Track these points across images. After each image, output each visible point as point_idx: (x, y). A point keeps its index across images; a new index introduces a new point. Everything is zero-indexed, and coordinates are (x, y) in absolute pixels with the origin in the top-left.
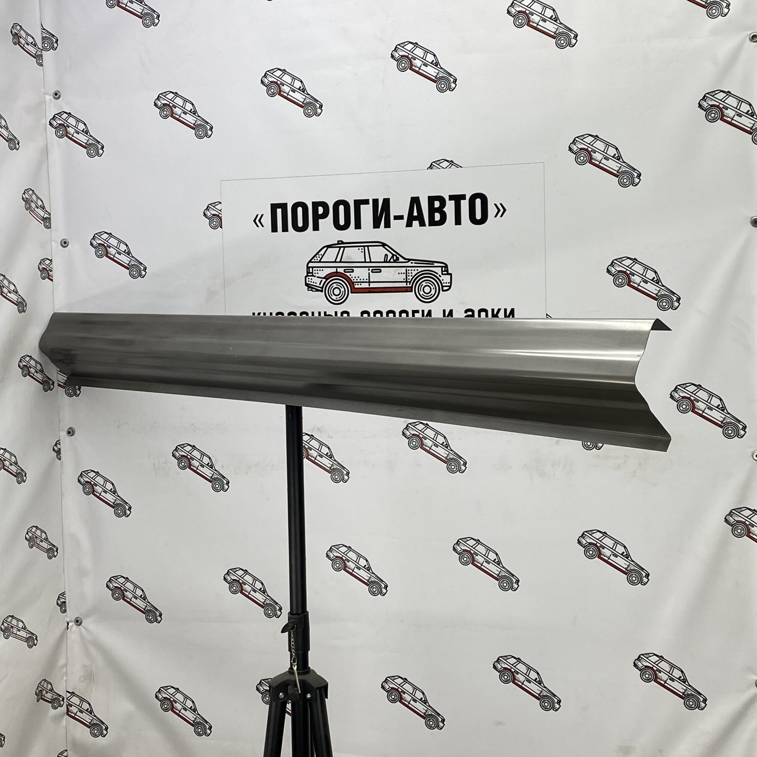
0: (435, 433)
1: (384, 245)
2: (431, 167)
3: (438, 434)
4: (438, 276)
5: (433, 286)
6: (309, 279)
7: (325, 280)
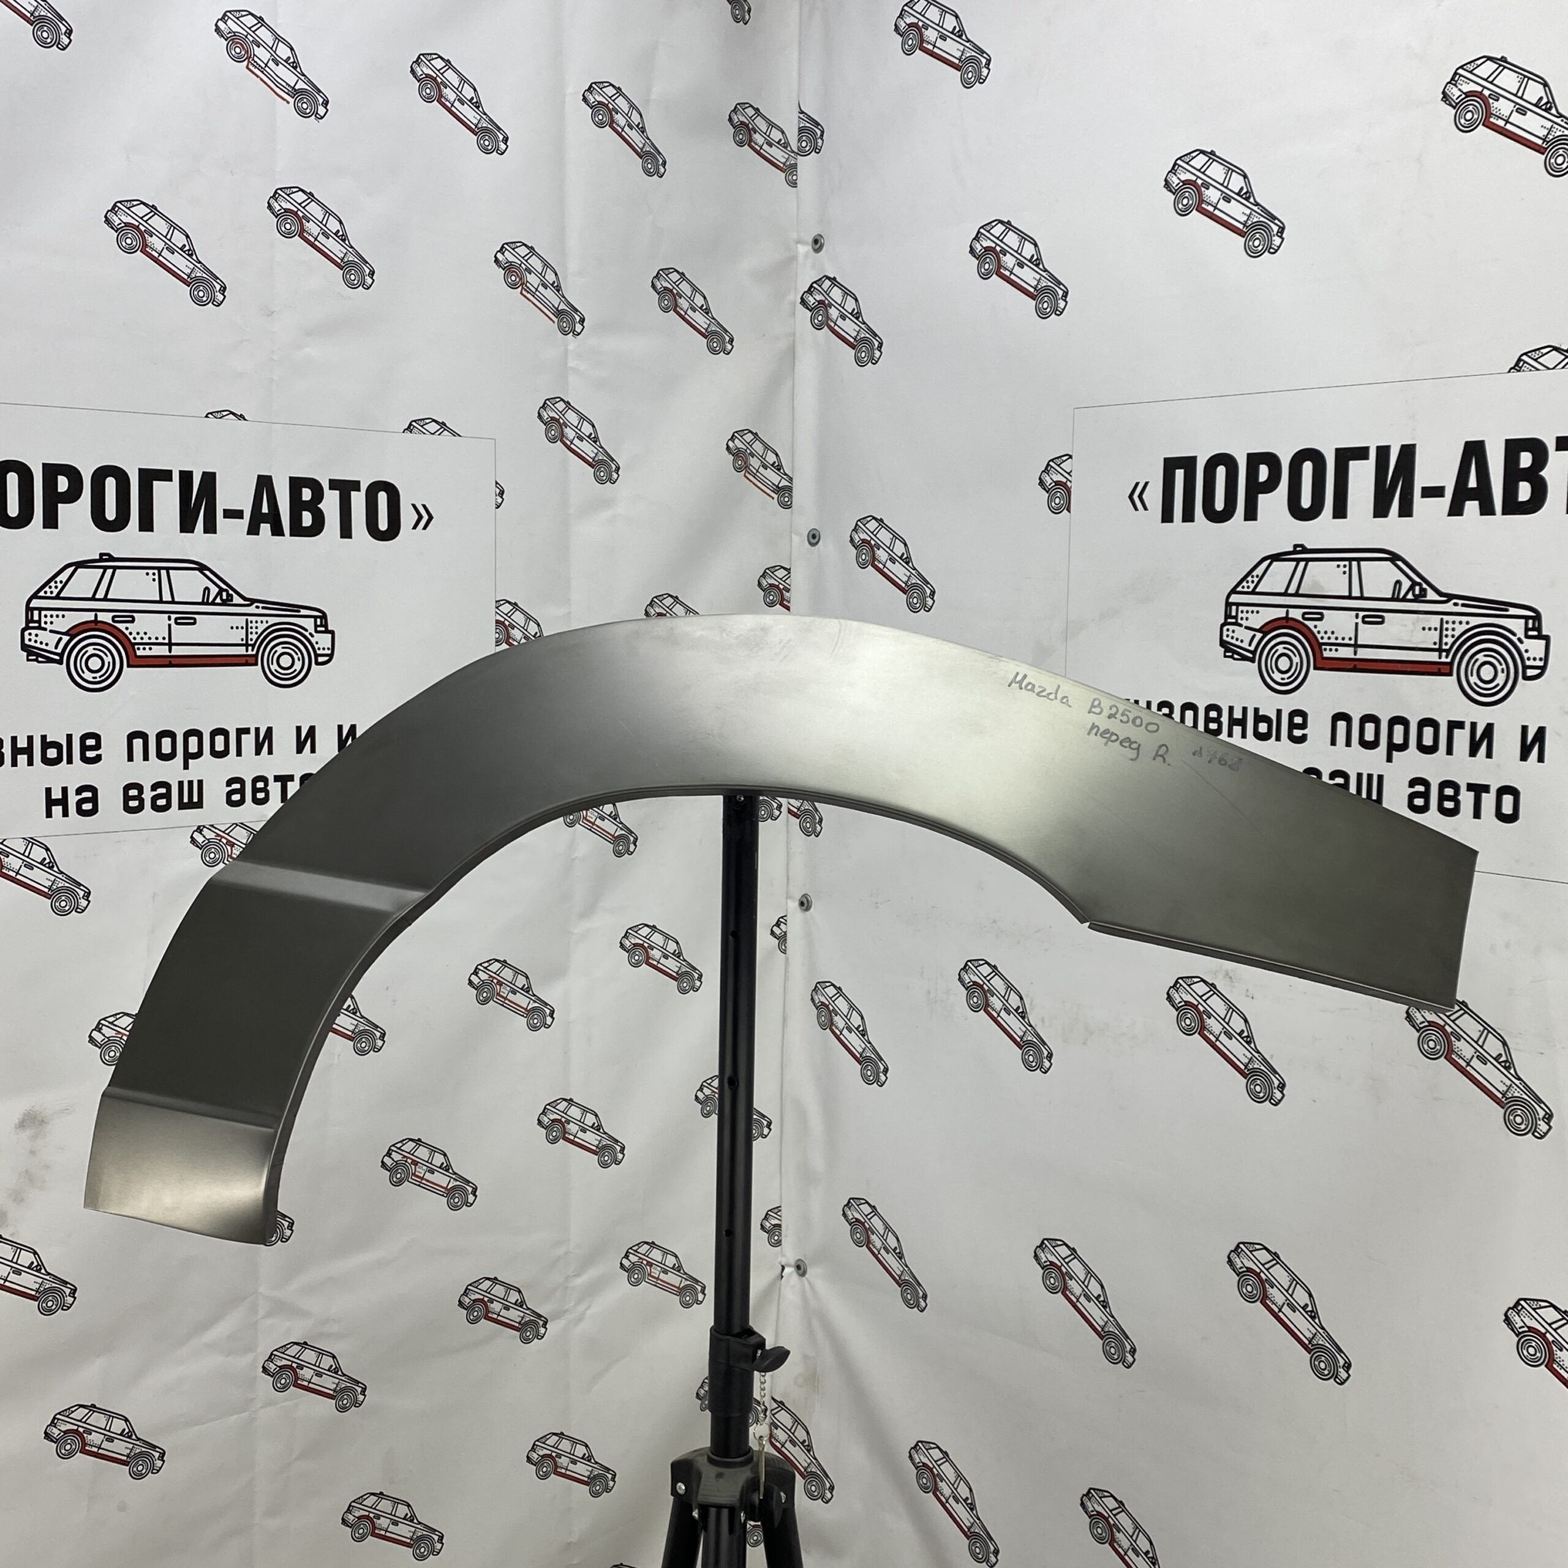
0: (1482, 1028)
1: (1394, 558)
2: (1517, 367)
3: (1489, 1032)
4: (1514, 639)
5: (1501, 664)
6: (1228, 630)
7: (1261, 635)
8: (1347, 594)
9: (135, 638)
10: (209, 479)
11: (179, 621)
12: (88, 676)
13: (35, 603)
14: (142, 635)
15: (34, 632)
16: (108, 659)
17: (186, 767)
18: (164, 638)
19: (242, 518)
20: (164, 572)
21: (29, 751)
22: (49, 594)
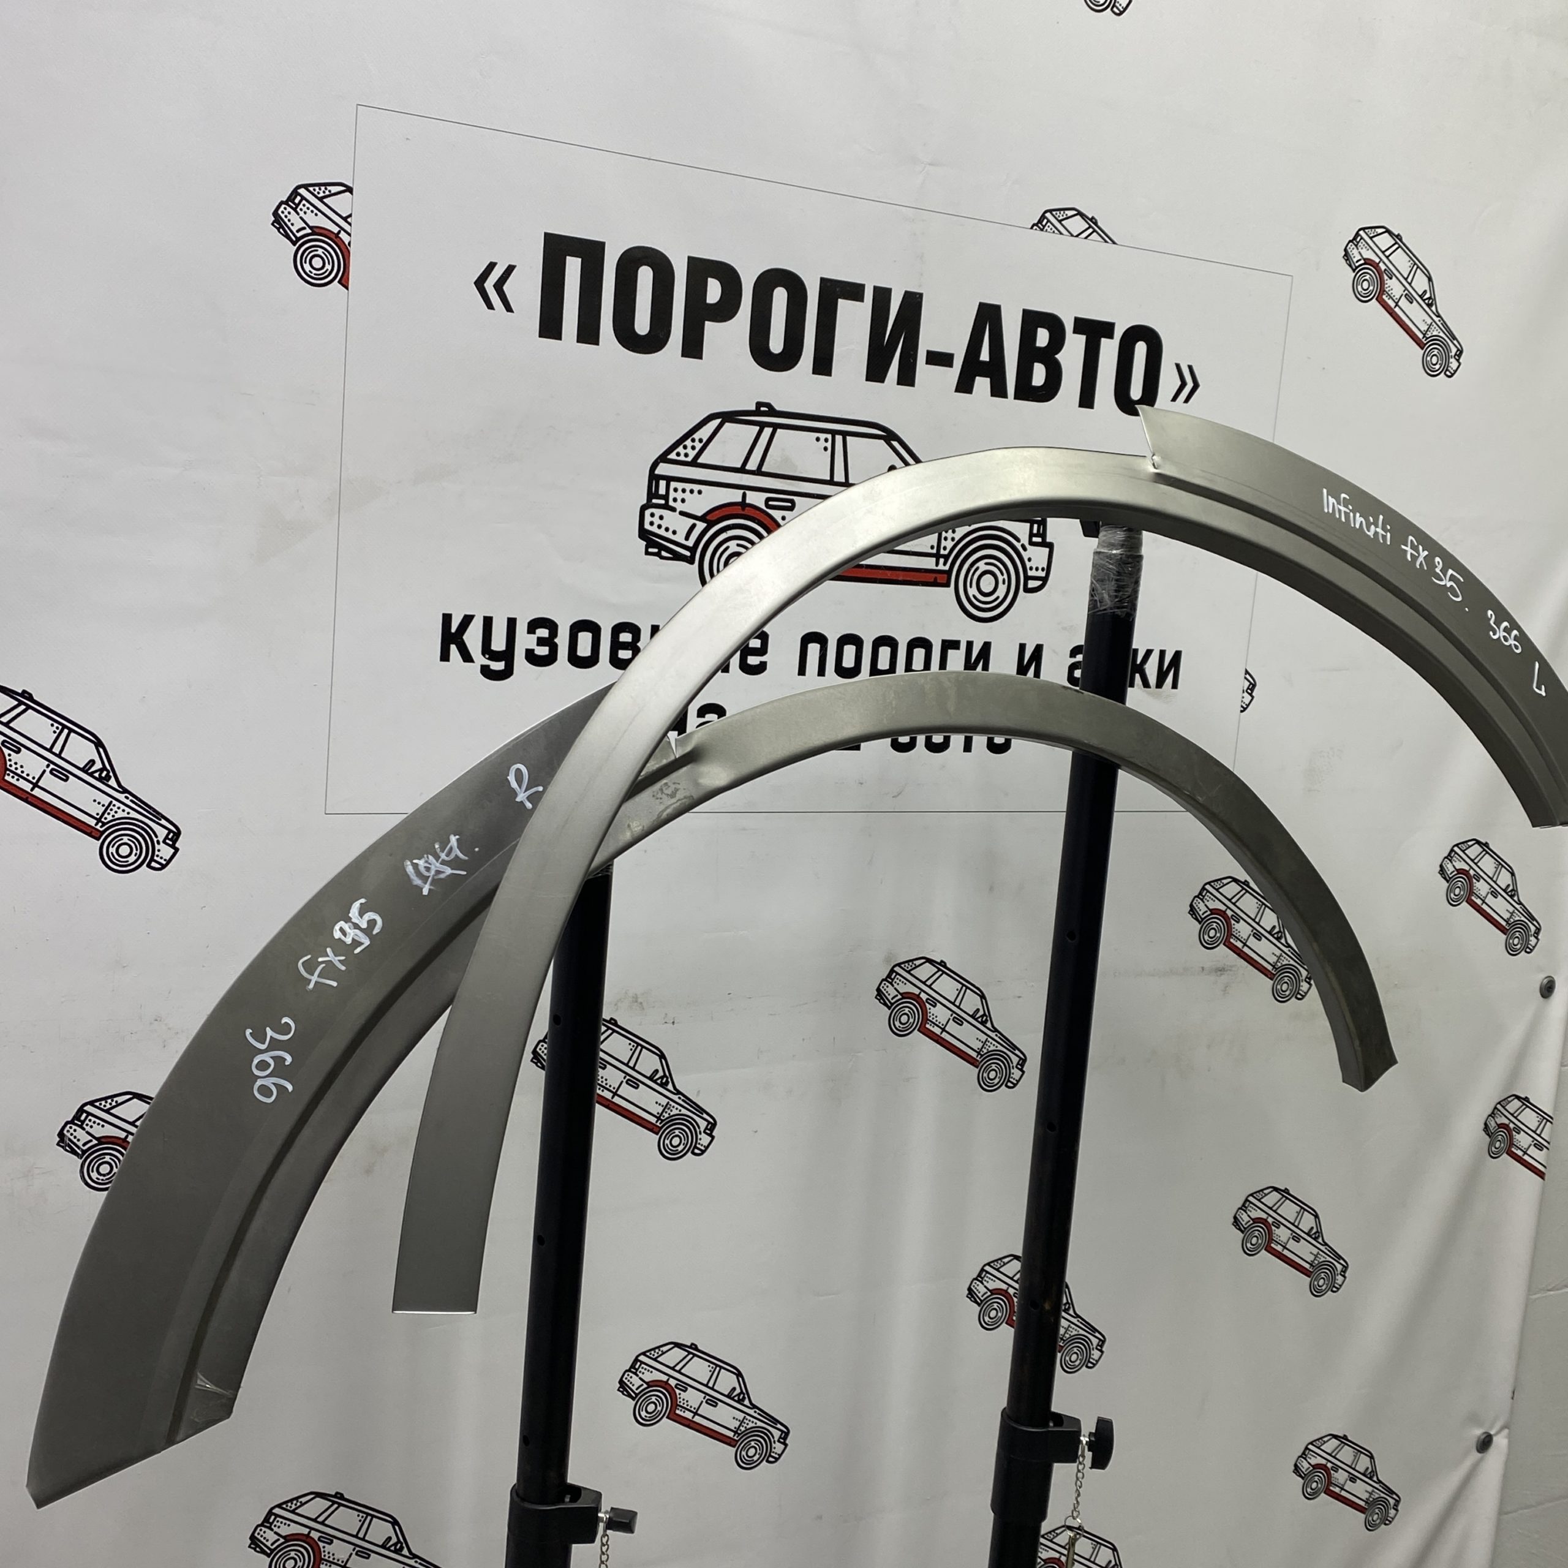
0: (960, 986)
1: (889, 436)
2: (1040, 224)
3: (967, 988)
4: (1018, 545)
5: (1002, 574)
6: (652, 515)
7: (705, 525)
8: (829, 479)
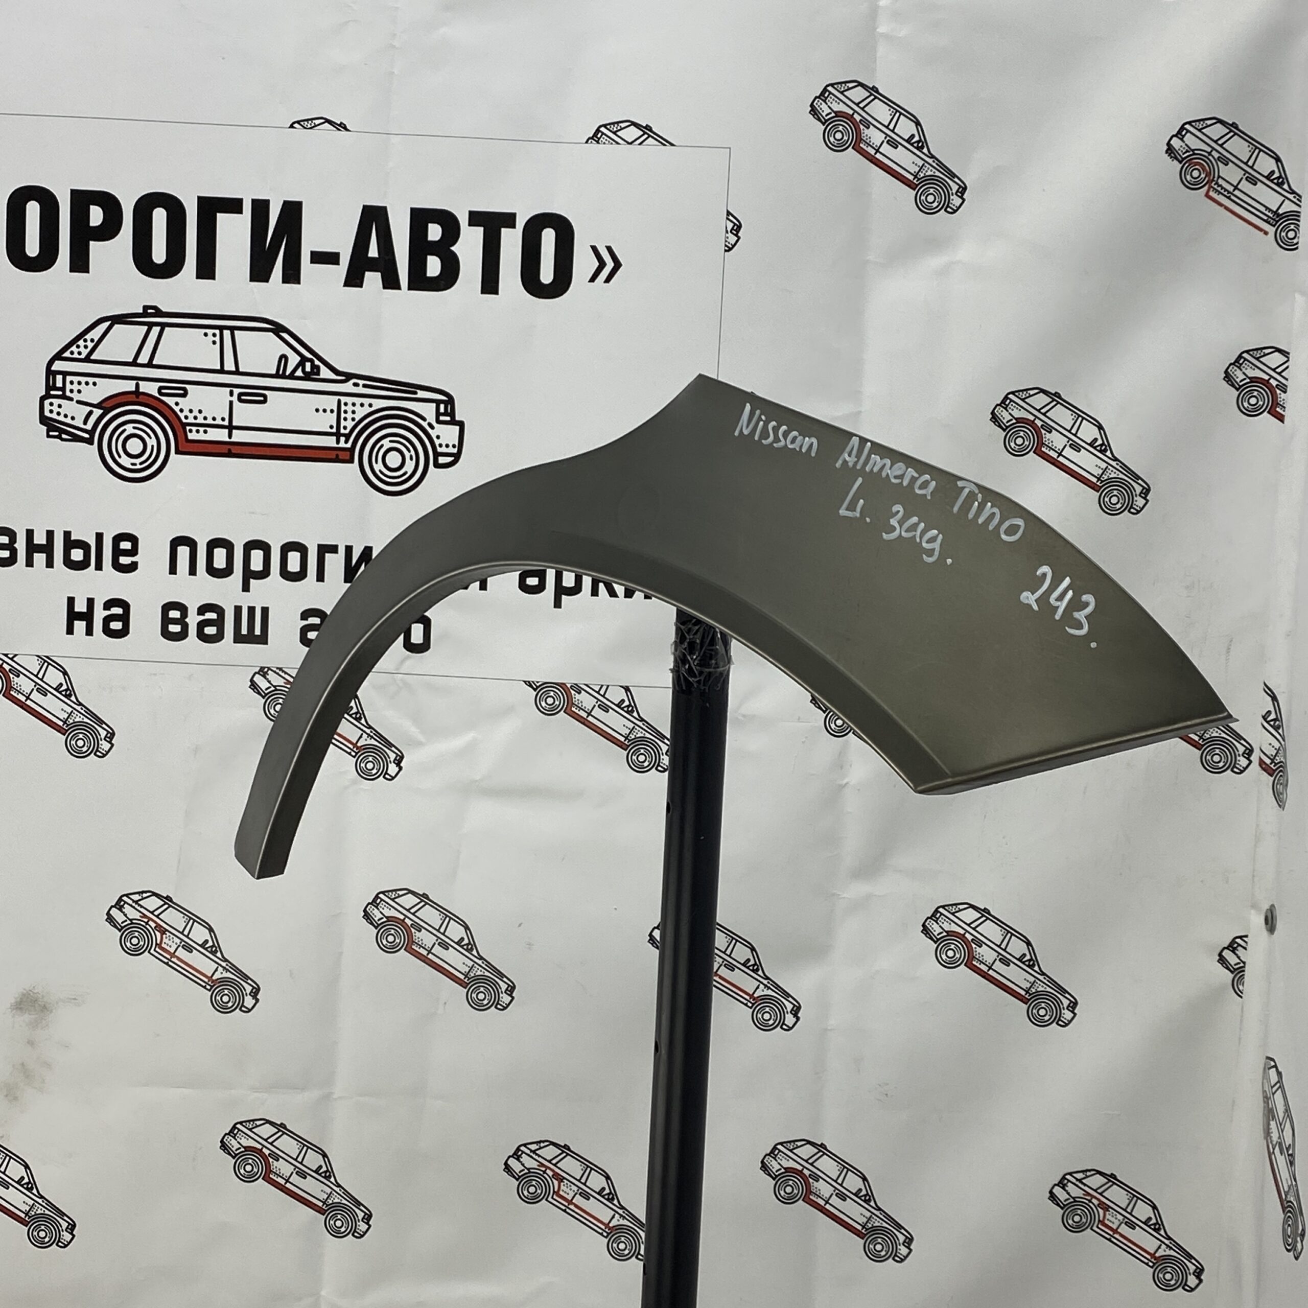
9: (186, 417)
10: (292, 211)
11: (243, 398)
12: (125, 461)
13: (58, 366)
14: (196, 413)
15: (56, 402)
16: (151, 442)
17: (246, 588)
18: (223, 419)
19: (337, 263)
20: (227, 333)
21: (48, 549)
22: (76, 356)
